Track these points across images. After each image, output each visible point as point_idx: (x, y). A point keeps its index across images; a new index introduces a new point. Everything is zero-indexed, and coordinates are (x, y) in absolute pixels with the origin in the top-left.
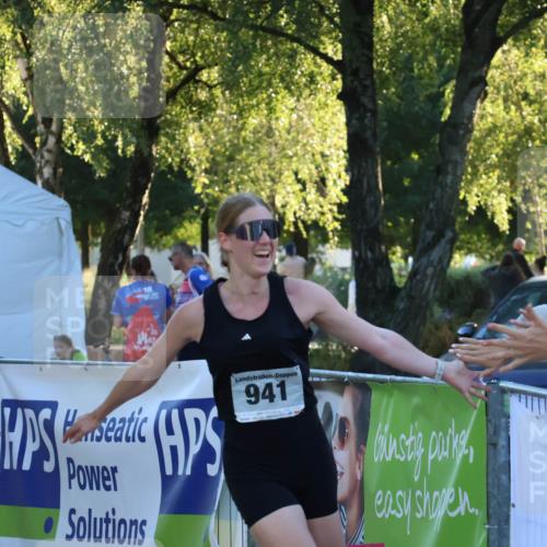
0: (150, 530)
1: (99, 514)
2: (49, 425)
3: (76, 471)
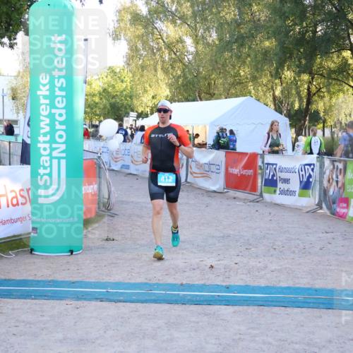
0: (297, 193)
1: (286, 189)
2: (275, 169)
3: (281, 179)
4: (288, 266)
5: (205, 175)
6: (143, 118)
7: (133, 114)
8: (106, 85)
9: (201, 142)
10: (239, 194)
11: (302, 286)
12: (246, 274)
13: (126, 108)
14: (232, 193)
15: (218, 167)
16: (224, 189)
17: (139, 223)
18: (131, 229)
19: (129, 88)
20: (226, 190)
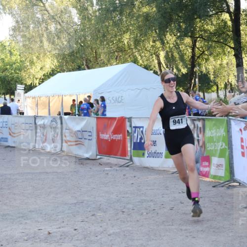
0: (164, 155)
5: (79, 142)
15: (90, 134)
16: (97, 155)
20: (98, 157)
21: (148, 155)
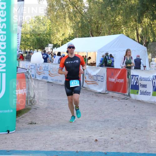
0: (151, 94)
1: (144, 91)
3: (141, 85)
4: (144, 140)
5: (94, 82)
6: (57, 48)
7: (51, 45)
8: (34, 27)
9: (92, 62)
10: (115, 94)
11: (153, 153)
12: (118, 145)
13: (46, 41)
14: (111, 93)
15: (102, 78)
16: (106, 91)
17: (52, 113)
18: (47, 117)
19: (48, 29)
20: (107, 92)
21: (140, 93)
